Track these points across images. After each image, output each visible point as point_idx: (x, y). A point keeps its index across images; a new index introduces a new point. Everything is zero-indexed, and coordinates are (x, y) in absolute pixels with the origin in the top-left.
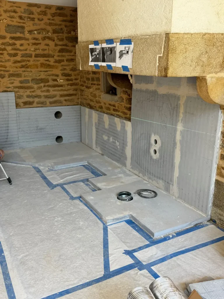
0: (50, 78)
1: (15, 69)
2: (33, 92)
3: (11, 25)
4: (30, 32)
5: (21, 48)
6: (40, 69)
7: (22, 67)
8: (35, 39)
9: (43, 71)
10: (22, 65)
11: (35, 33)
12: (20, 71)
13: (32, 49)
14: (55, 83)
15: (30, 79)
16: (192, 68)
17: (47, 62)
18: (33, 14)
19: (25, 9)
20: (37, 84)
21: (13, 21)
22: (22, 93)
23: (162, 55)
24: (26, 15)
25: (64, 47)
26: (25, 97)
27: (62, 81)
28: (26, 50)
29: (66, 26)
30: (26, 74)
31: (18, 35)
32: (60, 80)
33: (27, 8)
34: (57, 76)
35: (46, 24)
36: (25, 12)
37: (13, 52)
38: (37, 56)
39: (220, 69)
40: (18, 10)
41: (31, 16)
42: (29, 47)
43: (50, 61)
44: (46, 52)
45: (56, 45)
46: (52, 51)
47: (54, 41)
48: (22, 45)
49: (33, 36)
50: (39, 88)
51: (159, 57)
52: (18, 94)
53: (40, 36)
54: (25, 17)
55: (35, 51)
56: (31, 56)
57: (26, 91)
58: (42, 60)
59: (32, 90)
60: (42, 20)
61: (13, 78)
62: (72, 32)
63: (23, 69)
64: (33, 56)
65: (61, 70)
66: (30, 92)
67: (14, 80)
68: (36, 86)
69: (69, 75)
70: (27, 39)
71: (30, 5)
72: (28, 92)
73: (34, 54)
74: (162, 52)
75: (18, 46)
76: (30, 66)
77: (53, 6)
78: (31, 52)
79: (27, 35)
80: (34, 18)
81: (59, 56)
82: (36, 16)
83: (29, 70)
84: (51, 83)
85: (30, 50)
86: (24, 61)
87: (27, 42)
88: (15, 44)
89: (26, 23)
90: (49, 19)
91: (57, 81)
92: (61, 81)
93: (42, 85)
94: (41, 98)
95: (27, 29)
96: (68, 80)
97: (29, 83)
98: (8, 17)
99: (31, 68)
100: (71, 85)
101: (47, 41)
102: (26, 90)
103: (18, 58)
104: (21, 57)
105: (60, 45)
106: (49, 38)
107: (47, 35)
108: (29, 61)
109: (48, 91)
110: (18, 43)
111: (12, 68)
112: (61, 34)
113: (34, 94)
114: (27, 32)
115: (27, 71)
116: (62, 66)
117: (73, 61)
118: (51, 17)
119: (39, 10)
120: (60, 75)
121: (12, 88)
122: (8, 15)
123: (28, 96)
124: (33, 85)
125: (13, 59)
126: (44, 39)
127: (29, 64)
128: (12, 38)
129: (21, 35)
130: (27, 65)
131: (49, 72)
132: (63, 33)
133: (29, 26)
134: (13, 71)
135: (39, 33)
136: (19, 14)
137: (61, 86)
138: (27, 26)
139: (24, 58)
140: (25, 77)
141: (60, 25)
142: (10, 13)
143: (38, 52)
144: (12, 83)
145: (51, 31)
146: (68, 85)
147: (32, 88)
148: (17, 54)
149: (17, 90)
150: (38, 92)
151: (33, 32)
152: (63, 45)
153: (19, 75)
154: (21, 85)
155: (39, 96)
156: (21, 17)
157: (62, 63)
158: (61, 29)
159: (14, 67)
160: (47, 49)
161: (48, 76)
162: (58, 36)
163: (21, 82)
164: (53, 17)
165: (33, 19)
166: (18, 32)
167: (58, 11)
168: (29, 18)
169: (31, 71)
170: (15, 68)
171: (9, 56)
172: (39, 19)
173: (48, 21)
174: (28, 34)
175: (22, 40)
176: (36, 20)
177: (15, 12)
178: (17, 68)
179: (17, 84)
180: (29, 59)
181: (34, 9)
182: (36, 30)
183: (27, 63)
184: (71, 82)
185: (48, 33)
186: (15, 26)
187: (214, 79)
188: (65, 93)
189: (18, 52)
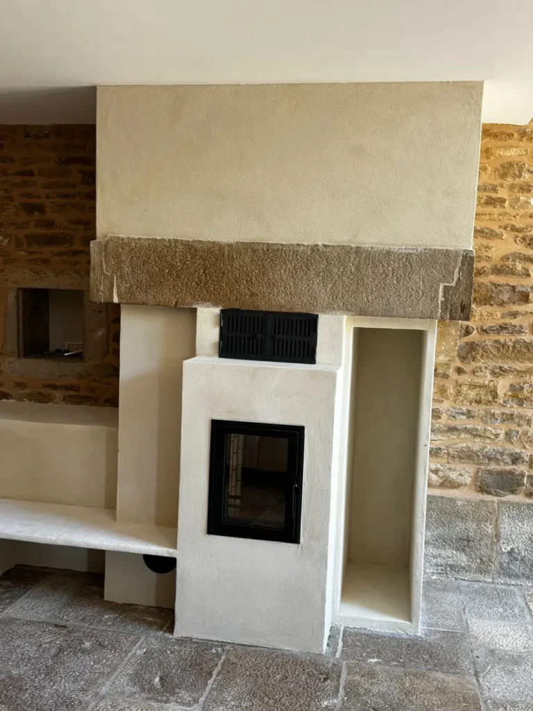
23: (453, 284)
51: (445, 287)
74: (455, 280)
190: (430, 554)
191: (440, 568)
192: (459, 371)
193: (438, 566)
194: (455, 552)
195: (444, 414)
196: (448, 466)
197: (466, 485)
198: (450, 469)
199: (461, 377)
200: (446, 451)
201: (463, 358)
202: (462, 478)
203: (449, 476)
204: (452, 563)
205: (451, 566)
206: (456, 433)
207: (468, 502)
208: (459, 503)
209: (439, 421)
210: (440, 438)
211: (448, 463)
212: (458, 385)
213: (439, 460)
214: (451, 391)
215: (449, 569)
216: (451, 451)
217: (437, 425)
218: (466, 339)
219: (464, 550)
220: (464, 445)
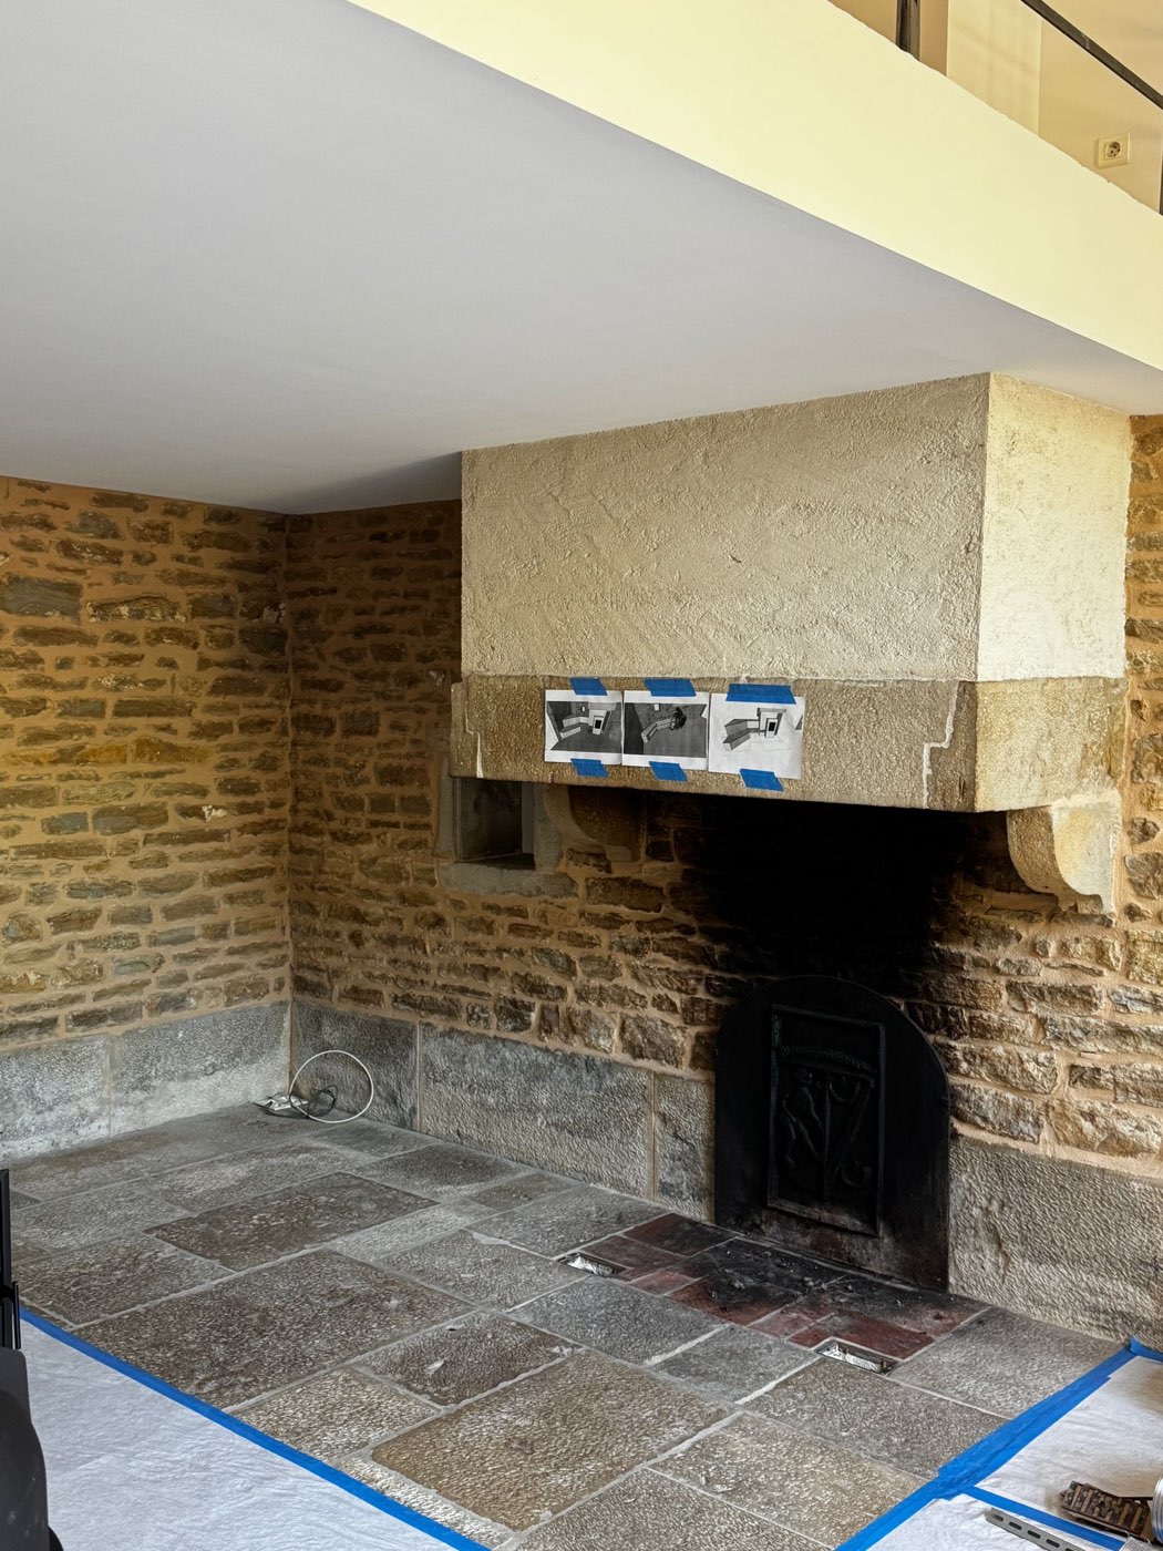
0: (171, 803)
1: (29, 770)
2: (99, 868)
3: (27, 580)
4: (103, 609)
5: (63, 677)
6: (130, 767)
7: (63, 757)
8: (121, 637)
9: (147, 775)
10: (61, 751)
11: (120, 616)
12: (49, 776)
13: (108, 682)
14: (194, 822)
15: (89, 810)
16: (1023, 784)
17: (165, 737)
18: (116, 536)
19: (84, 515)
20: (116, 831)
21: (33, 563)
22: (52, 875)
23: (945, 745)
24: (89, 539)
25: (231, 672)
26: (62, 894)
27: (220, 813)
28: (81, 685)
29: (243, 588)
30: (75, 787)
31: (54, 620)
32: (214, 812)
33: (91, 509)
34: (202, 792)
35: (164, 576)
36: (84, 525)
37: (28, 693)
38: (123, 710)
39: (1076, 782)
40: (56, 516)
41: (109, 543)
42: (93, 674)
43: (175, 732)
44: (160, 694)
45: (204, 664)
46: (186, 689)
47: (195, 646)
48: (64, 664)
49: (112, 625)
50: (128, 848)
51: (932, 749)
52: (36, 879)
53: (139, 628)
54: (84, 548)
55: (116, 689)
56: (97, 711)
57: (70, 867)
58: (143, 726)
59: (96, 860)
60: (153, 559)
61: (19, 810)
62: (266, 611)
63: (64, 769)
64: (109, 711)
65: (220, 767)
66: (87, 869)
67: (23, 818)
68: (110, 841)
69: (250, 789)
70: (90, 641)
71: (106, 499)
72: (77, 872)
73: (111, 701)
74: (948, 736)
75: (49, 670)
76: (94, 752)
77: (192, 505)
78: (101, 695)
79: (90, 623)
80: (121, 553)
81: (210, 709)
82: (127, 544)
83: (87, 769)
84: (174, 824)
85: (97, 685)
86: (71, 732)
87: (87, 651)
88: (36, 660)
89: (89, 572)
90: (179, 559)
91: (202, 816)
92: (215, 815)
93: (137, 834)
94: (130, 893)
95: (89, 595)
96: (244, 809)
97: (84, 827)
98: (12, 542)
99: (96, 763)
100: (255, 829)
101: (169, 649)
102: (70, 862)
103: (47, 721)
104: (61, 715)
105: (218, 664)
106: (179, 636)
107: (170, 623)
108: (90, 732)
109: (162, 860)
110: (50, 653)
111: (15, 764)
112: (222, 621)
113: (101, 877)
114: (91, 610)
115: (80, 777)
116: (225, 748)
117: (269, 730)
118: (186, 552)
119: (144, 518)
120: (213, 788)
121: (12, 853)
122: (17, 538)
123: (76, 891)
124: (98, 835)
125: (21, 723)
126: (157, 637)
127: (90, 743)
128: (28, 634)
129: (66, 623)
130: (81, 748)
131: (168, 779)
132: (230, 615)
133: (98, 582)
134: (18, 779)
135: (138, 615)
136: (63, 533)
137: (216, 836)
138: (90, 585)
139: (72, 721)
140: (69, 801)
141: (222, 581)
142: (25, 527)
143: (129, 693)
144: (14, 832)
145: (186, 607)
146: (242, 830)
147: (99, 850)
148: (44, 700)
149: (30, 861)
150: (120, 869)
151: (115, 611)
152: (232, 664)
153: (41, 797)
154: (53, 839)
155: (119, 888)
156: (66, 548)
157: (224, 739)
158: (226, 598)
159: (26, 758)
160: (169, 682)
161: (168, 793)
162: (214, 627)
163: (52, 826)
164: (194, 548)
165: (114, 557)
166: (53, 608)
167: (214, 527)
168: (101, 550)
169: (97, 779)
170: (32, 765)
171: (7, 712)
172: (138, 558)
173: (175, 566)
174: (93, 620)
175: (71, 641)
176: (127, 559)
177: (46, 525)
178: (38, 762)
179: (33, 834)
180: (90, 722)
181: (117, 516)
182: (126, 602)
183: (85, 739)
184: (254, 817)
185: (173, 615)
186: (43, 583)
187: (1065, 815)
188: (232, 864)
189: (48, 693)
190: (1083, 1285)
191: (1102, 1316)
192: (1132, 913)
193: (1099, 1312)
194: (1131, 1289)
195: (1105, 1000)
196: (1115, 1106)
197: (1150, 1151)
198: (1117, 1113)
199: (1136, 924)
200: (1109, 1076)
201: (1139, 888)
202: (1143, 1135)
203: (1115, 1128)
204: (1125, 1309)
205: (1122, 1314)
206: (1130, 1040)
207: (1154, 1186)
208: (1136, 1186)
209: (1095, 1013)
210: (1101, 1047)
211: (1115, 1101)
212: (1130, 942)
213: (1098, 1092)
214: (1116, 952)
215: (1119, 1321)
216: (1120, 1075)
217: (1093, 1021)
218: (1144, 848)
219: (1148, 1286)
220: (1148, 1066)
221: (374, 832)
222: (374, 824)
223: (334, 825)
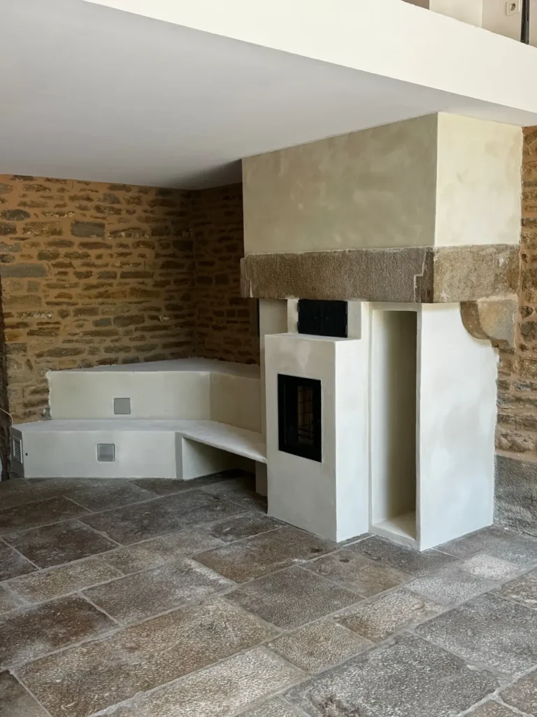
0: (146, 314)
1: (87, 301)
2: (116, 341)
3: (83, 223)
4: (114, 233)
5: (99, 262)
6: (128, 300)
7: (100, 295)
8: (121, 245)
9: (135, 303)
10: (99, 293)
11: (121, 236)
12: (95, 303)
13: (118, 264)
14: (155, 322)
15: (112, 317)
16: (460, 291)
17: (142, 287)
18: (118, 202)
19: (105, 195)
20: (124, 325)
21: (85, 215)
22: (98, 343)
23: (422, 275)
24: (107, 204)
25: (170, 259)
26: (102, 351)
27: (166, 318)
28: (107, 265)
29: (173, 223)
30: (105, 308)
31: (94, 239)
32: (164, 318)
33: (108, 192)
34: (158, 310)
35: (139, 219)
36: (105, 199)
37: (84, 269)
38: (124, 275)
39: (492, 291)
40: (92, 195)
41: (116, 206)
42: (111, 261)
43: (146, 285)
44: (140, 269)
45: (157, 256)
46: (150, 267)
47: (153, 248)
48: (99, 257)
49: (118, 240)
50: (127, 333)
51: (417, 277)
52: (91, 345)
53: (130, 241)
54: (105, 209)
55: (121, 267)
56: (114, 277)
57: (105, 340)
58: (133, 282)
59: (115, 337)
60: (134, 212)
61: (83, 317)
62: (184, 232)
63: (100, 300)
64: (119, 276)
65: (166, 300)
66: (112, 341)
67: (84, 320)
68: (121, 330)
69: (180, 308)
70: (110, 247)
71: (114, 187)
72: (108, 342)
73: (119, 272)
74: (423, 271)
75: (93, 260)
76: (113, 293)
77: (151, 188)
78: (115, 269)
79: (109, 240)
80: (120, 210)
81: (161, 275)
82: (123, 206)
83: (110, 300)
84: (148, 323)
85: (113, 266)
86: (102, 285)
87: (109, 251)
88: (87, 256)
89: (108, 218)
90: (145, 211)
91: (159, 320)
92: (165, 319)
93: (132, 327)
94: (129, 351)
95: (108, 228)
96: (176, 317)
97: (110, 324)
98: (76, 207)
99: (113, 298)
100: (182, 325)
101: (142, 250)
102: (104, 338)
103: (93, 280)
104: (98, 278)
105: (164, 256)
106: (146, 244)
107: (142, 239)
108: (111, 285)
109: (142, 338)
110: (93, 253)
111: (81, 298)
112: (164, 237)
113: (117, 344)
114: (109, 234)
115: (108, 304)
116: (168, 291)
117: (186, 283)
118: (150, 209)
119: (130, 194)
120: (163, 309)
121: (81, 334)
122: (77, 205)
123: (108, 350)
124: (116, 328)
125: (83, 281)
126: (138, 244)
127: (111, 290)
128: (84, 245)
129: (99, 240)
130: (107, 291)
131: (144, 304)
132: (168, 234)
133: (112, 223)
134: (82, 304)
135: (129, 236)
136: (96, 203)
137: (165, 328)
138: (109, 224)
139: (103, 281)
140: (103, 313)
141: (165, 220)
142: (81, 201)
143: (126, 269)
144: (81, 326)
145: (149, 232)
146: (176, 326)
147: (116, 334)
148: (91, 272)
149: (88, 338)
150: (126, 341)
151: (119, 234)
152: (170, 256)
153: (92, 311)
154: (97, 329)
155: (126, 349)
156: (98, 209)
157: (167, 287)
158: (166, 227)
159: (85, 296)
160: (143, 264)
161: (144, 310)
162: (161, 240)
163: (96, 324)
164: (152, 206)
165: (118, 212)
166: (93, 234)
167: (160, 197)
168: (113, 209)
169: (114, 304)
170: (88, 299)
171: (77, 277)
172: (128, 211)
173: (144, 215)
174: (110, 238)
175: (102, 247)
176: (124, 212)
177: (89, 199)
178: (90, 298)
179: (89, 327)
180: (111, 281)
181: (120, 195)
182: (123, 231)
183: (109, 288)
184: (182, 321)
185: (144, 235)
186: (88, 223)
187: (485, 305)
188: (172, 340)
189: (93, 269)
191: (511, 521)
192: (523, 348)
193: (509, 519)
194: (522, 509)
195: (511, 386)
196: (515, 432)
197: (529, 450)
198: (516, 434)
199: (524, 353)
200: (513, 419)
201: (525, 336)
202: (526, 443)
203: (515, 441)
204: (520, 518)
205: (519, 520)
206: (521, 403)
207: (531, 465)
208: (524, 465)
209: (508, 392)
210: (511, 406)
211: (516, 429)
212: (522, 361)
213: (509, 426)
214: (516, 365)
215: (518, 523)
216: (517, 419)
217: (507, 395)
218: (527, 319)
219: (529, 508)
220: (529, 414)
221: (229, 325)
222: (228, 322)
223: (214, 323)
